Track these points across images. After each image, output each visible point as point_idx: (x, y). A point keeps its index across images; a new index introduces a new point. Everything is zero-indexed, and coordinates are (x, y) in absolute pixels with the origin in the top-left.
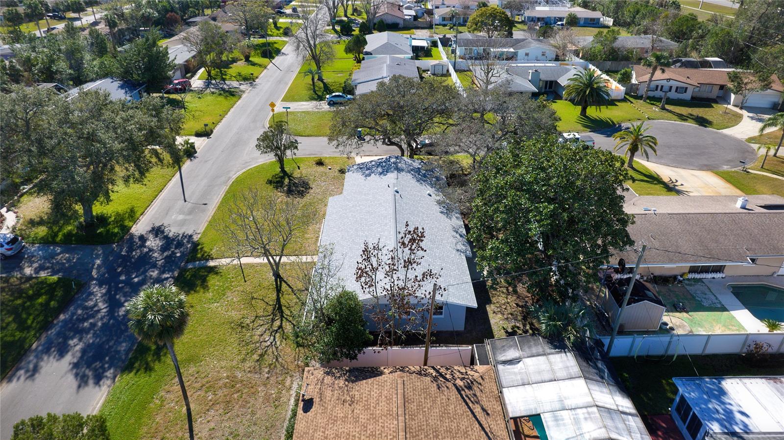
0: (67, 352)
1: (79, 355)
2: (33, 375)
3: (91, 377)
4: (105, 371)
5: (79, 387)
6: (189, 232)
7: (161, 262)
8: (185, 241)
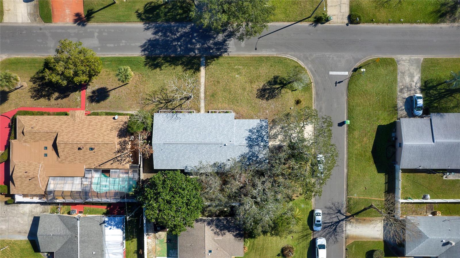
0: (155, 35)
1: (154, 39)
2: (146, 29)
3: (145, 48)
4: (147, 51)
5: (141, 46)
6: (229, 50)
7: (206, 46)
8: (222, 50)
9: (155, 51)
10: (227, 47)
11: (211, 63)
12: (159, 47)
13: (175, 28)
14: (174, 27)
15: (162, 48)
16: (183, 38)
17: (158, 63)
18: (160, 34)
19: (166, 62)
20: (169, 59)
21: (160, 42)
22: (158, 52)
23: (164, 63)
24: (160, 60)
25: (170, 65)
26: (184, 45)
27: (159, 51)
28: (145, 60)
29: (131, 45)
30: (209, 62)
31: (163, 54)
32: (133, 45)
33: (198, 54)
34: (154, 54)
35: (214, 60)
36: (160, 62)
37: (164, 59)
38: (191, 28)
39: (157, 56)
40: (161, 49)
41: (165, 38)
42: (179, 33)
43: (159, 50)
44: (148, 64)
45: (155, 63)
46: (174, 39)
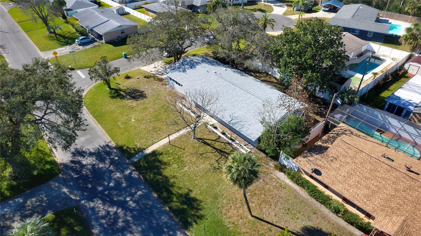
6: (103, 144)
7: (112, 167)
8: (108, 150)
9: (166, 223)
10: (100, 148)
11: (134, 148)
12: (154, 222)
13: (103, 221)
14: (101, 225)
15: (154, 217)
16: (115, 199)
17: (183, 203)
19: (172, 194)
20: (165, 194)
21: (143, 226)
22: (165, 218)
23: (175, 195)
24: (177, 204)
25: (172, 186)
26: (126, 192)
27: (163, 217)
28: (194, 223)
30: (135, 150)
31: (163, 209)
33: (130, 169)
34: (173, 220)
35: (128, 147)
36: (178, 202)
37: (169, 200)
39: (172, 214)
40: (157, 216)
41: (131, 225)
42: (110, 209)
43: (160, 218)
44: (196, 216)
45: (185, 207)
46: (124, 211)
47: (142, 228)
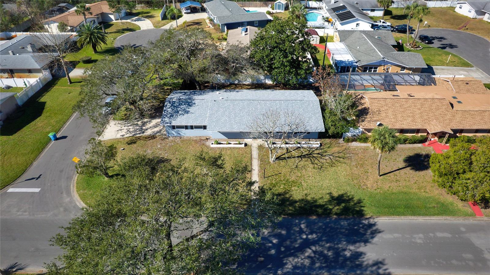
12: (343, 230)
13: (317, 265)
14: (321, 268)
15: (337, 228)
16: (297, 246)
17: (338, 204)
18: (348, 254)
19: (323, 206)
21: (343, 239)
22: (344, 223)
23: (326, 204)
24: (336, 208)
25: (316, 201)
26: (294, 234)
27: (342, 223)
28: (362, 208)
29: (400, 235)
31: (333, 219)
32: (396, 235)
34: (349, 219)
36: (335, 206)
37: (328, 211)
38: (282, 265)
39: (343, 217)
40: (339, 226)
41: (336, 246)
42: (307, 254)
44: (357, 203)
45: (343, 205)
46: (317, 245)
47: (344, 241)
